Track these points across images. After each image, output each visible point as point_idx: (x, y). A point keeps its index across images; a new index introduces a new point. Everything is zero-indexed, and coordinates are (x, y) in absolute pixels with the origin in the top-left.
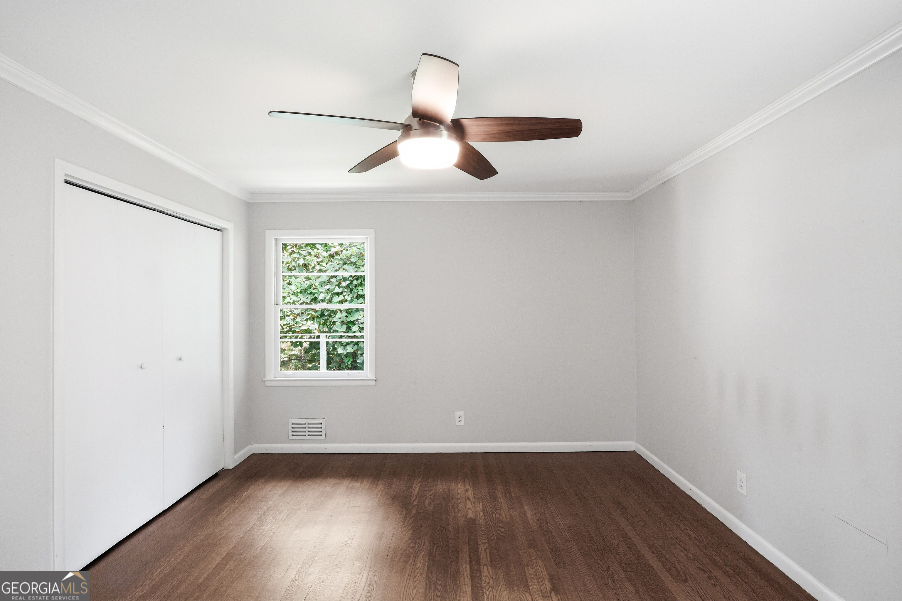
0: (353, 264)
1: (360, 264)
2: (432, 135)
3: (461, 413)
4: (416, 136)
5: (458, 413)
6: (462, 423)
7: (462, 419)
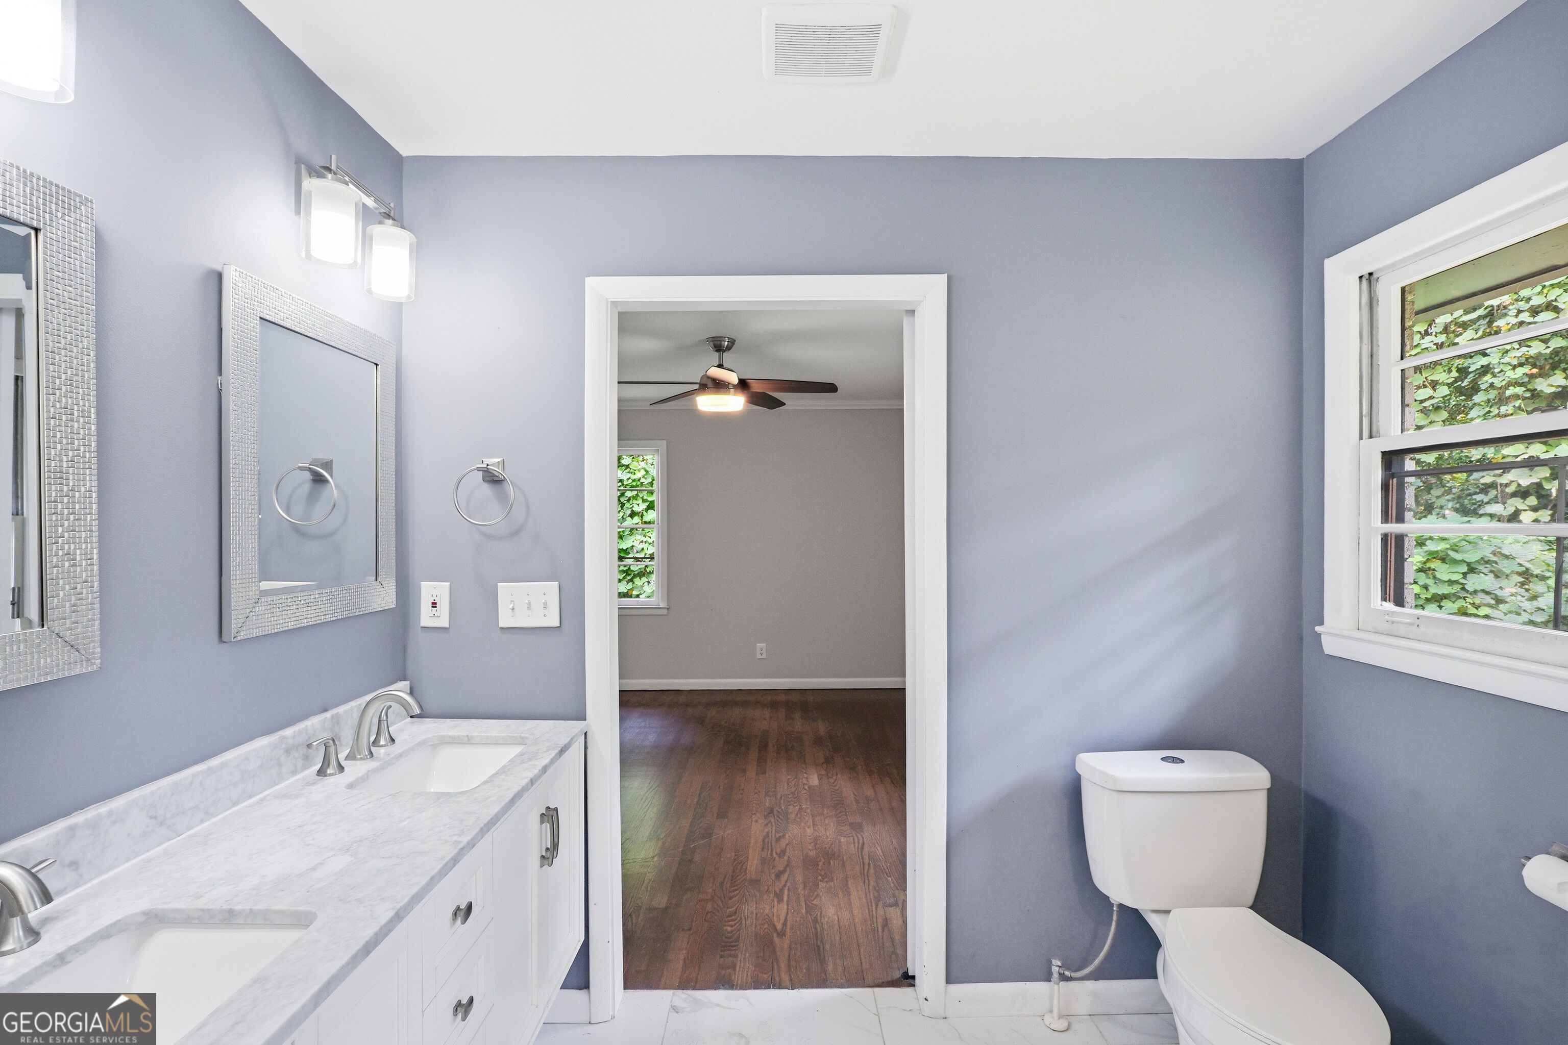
0: (624, 468)
1: (635, 469)
2: (723, 393)
3: (763, 645)
4: (710, 393)
5: (759, 645)
6: (764, 656)
7: (764, 652)
